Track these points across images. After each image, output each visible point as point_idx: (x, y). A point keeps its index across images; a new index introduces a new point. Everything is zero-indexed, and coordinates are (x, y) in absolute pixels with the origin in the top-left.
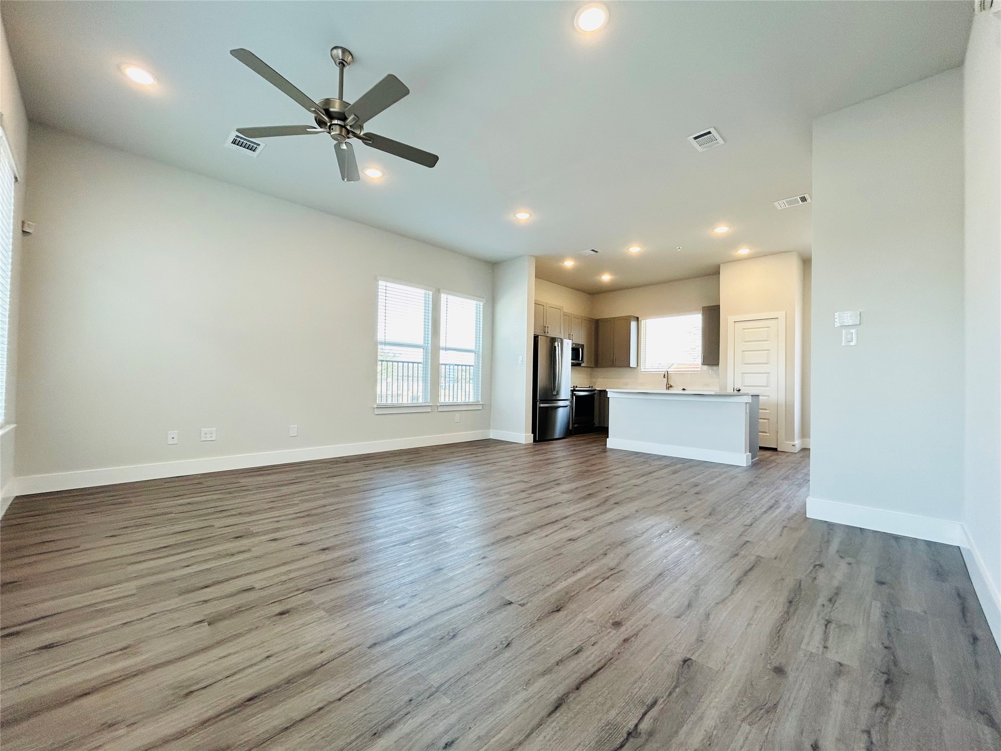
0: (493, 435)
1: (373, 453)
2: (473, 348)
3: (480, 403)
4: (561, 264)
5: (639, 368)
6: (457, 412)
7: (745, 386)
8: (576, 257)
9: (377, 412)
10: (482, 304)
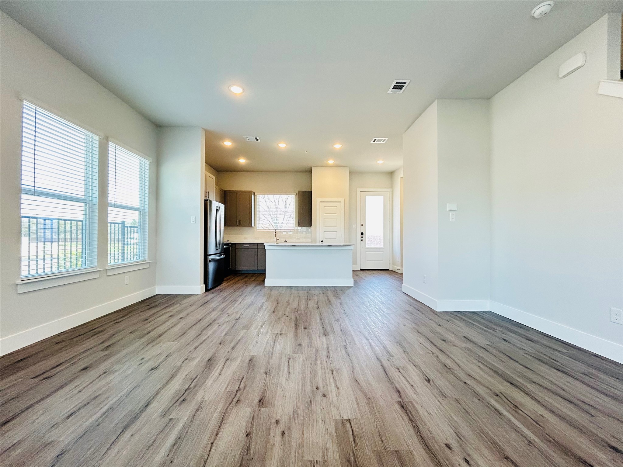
0: (160, 290)
1: (18, 351)
2: (136, 204)
3: (147, 262)
4: (221, 143)
5: (255, 227)
6: (125, 274)
7: (325, 239)
8: (233, 139)
9: (21, 290)
10: (147, 162)
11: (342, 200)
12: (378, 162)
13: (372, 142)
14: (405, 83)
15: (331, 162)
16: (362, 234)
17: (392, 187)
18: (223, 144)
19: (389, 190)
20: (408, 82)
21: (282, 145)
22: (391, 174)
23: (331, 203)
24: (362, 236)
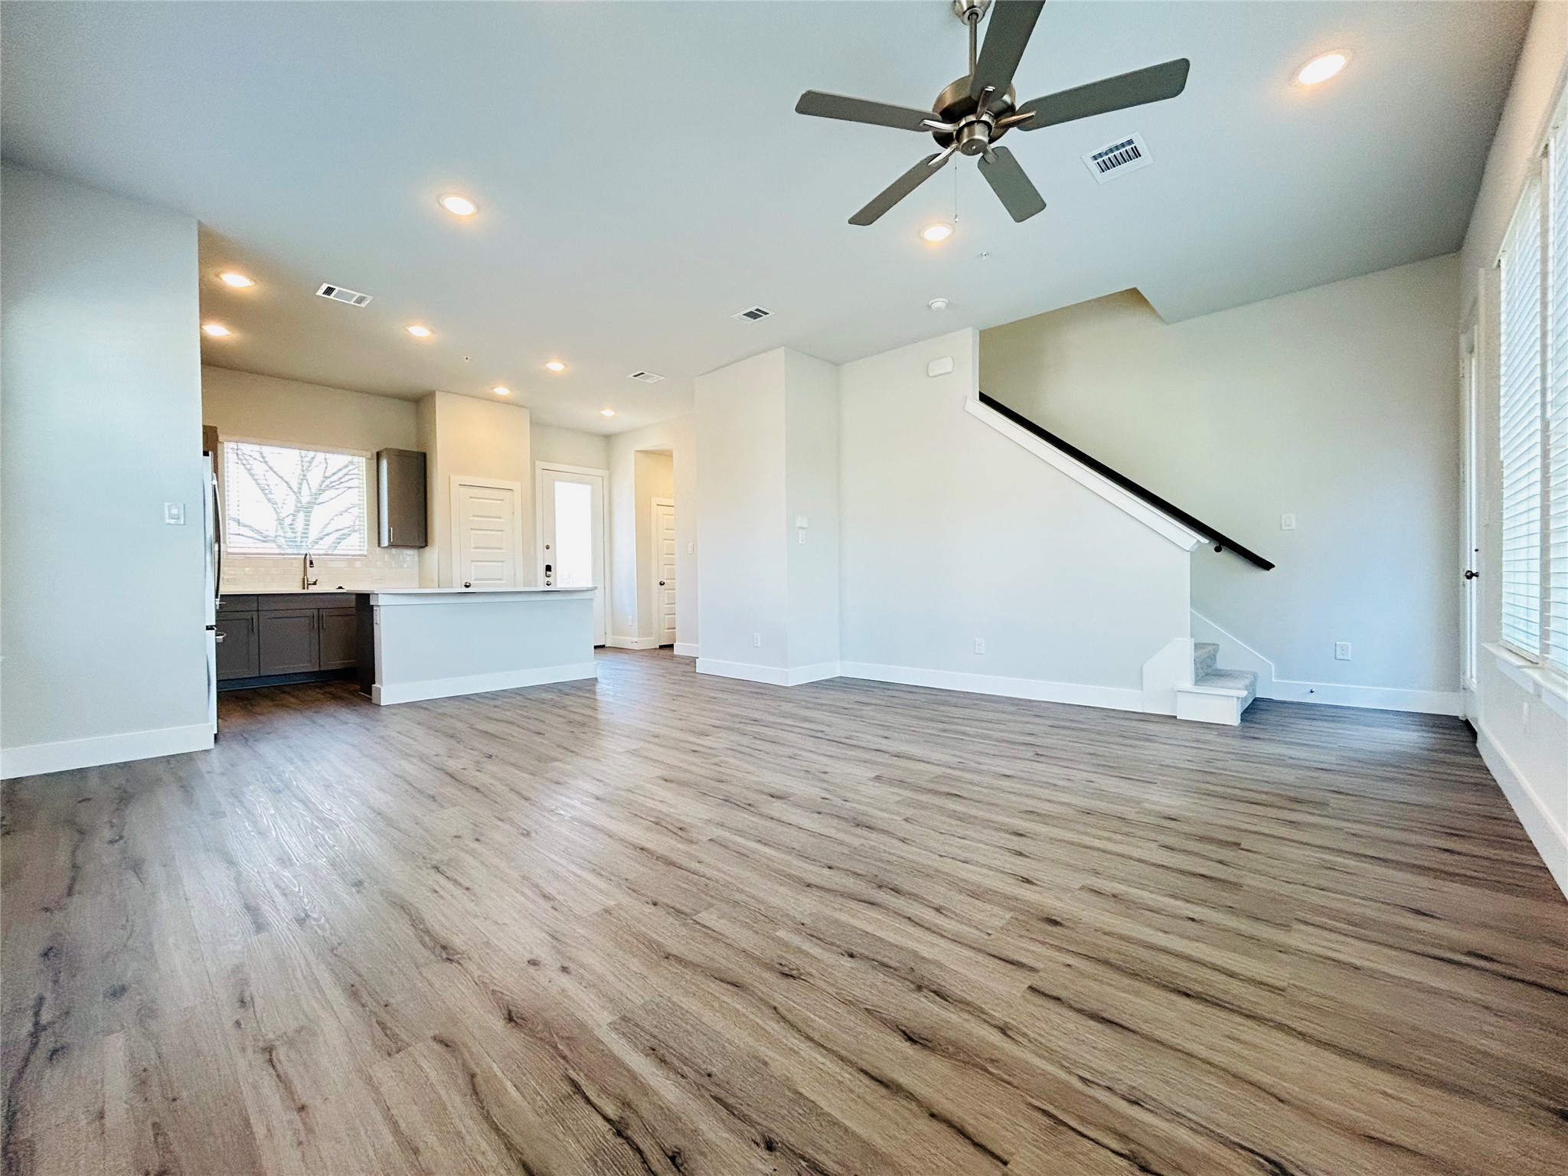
11: (516, 486)
12: (602, 412)
13: (631, 376)
14: (766, 314)
15: (502, 391)
16: (548, 568)
17: (609, 465)
18: (215, 279)
19: (604, 473)
20: (771, 313)
21: (419, 331)
22: (608, 439)
23: (480, 490)
24: (548, 573)
